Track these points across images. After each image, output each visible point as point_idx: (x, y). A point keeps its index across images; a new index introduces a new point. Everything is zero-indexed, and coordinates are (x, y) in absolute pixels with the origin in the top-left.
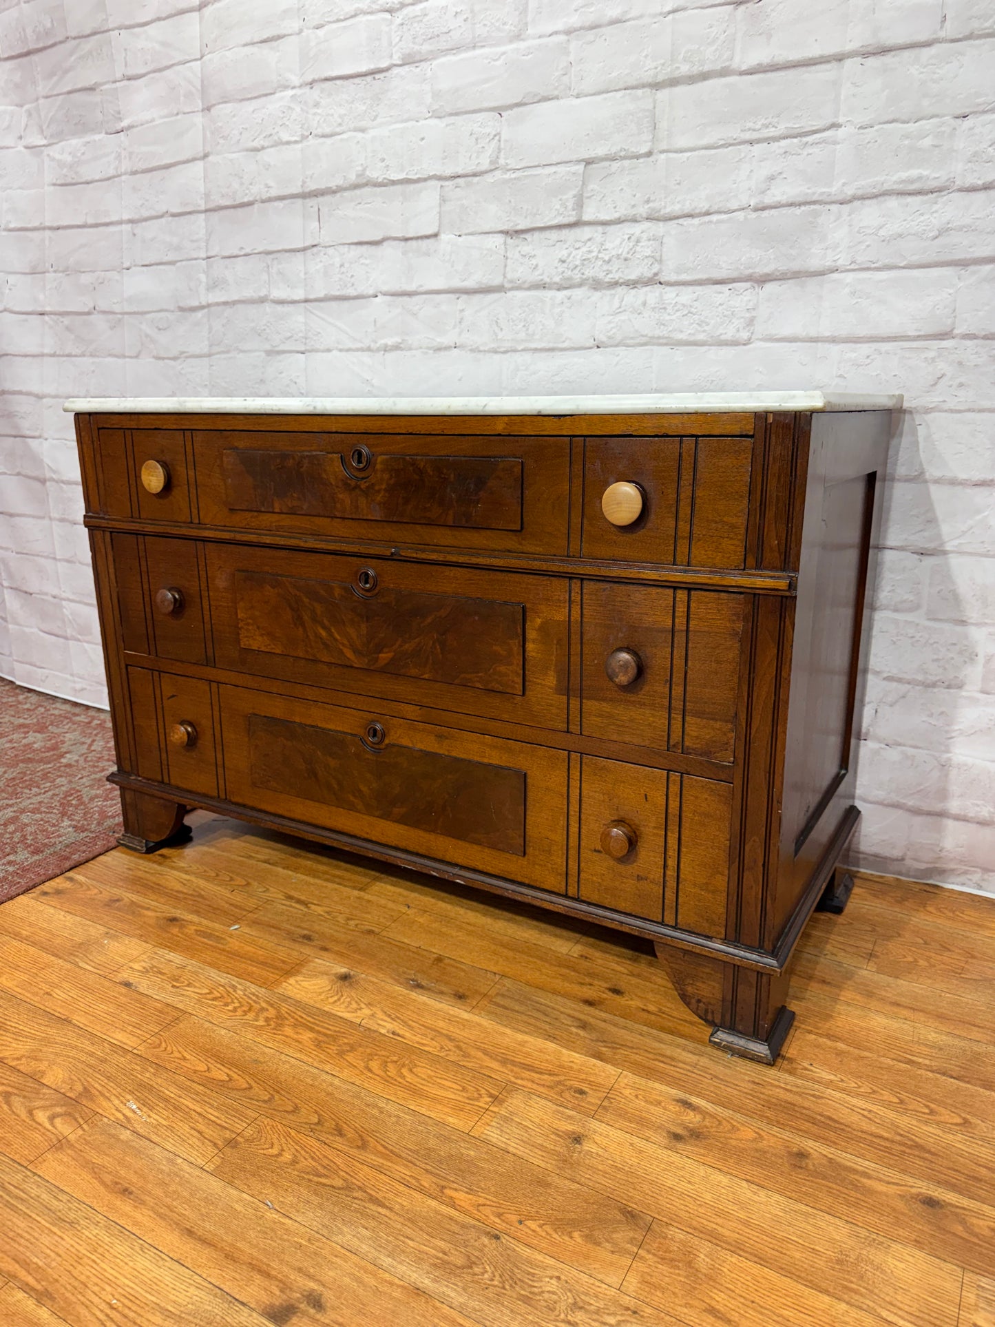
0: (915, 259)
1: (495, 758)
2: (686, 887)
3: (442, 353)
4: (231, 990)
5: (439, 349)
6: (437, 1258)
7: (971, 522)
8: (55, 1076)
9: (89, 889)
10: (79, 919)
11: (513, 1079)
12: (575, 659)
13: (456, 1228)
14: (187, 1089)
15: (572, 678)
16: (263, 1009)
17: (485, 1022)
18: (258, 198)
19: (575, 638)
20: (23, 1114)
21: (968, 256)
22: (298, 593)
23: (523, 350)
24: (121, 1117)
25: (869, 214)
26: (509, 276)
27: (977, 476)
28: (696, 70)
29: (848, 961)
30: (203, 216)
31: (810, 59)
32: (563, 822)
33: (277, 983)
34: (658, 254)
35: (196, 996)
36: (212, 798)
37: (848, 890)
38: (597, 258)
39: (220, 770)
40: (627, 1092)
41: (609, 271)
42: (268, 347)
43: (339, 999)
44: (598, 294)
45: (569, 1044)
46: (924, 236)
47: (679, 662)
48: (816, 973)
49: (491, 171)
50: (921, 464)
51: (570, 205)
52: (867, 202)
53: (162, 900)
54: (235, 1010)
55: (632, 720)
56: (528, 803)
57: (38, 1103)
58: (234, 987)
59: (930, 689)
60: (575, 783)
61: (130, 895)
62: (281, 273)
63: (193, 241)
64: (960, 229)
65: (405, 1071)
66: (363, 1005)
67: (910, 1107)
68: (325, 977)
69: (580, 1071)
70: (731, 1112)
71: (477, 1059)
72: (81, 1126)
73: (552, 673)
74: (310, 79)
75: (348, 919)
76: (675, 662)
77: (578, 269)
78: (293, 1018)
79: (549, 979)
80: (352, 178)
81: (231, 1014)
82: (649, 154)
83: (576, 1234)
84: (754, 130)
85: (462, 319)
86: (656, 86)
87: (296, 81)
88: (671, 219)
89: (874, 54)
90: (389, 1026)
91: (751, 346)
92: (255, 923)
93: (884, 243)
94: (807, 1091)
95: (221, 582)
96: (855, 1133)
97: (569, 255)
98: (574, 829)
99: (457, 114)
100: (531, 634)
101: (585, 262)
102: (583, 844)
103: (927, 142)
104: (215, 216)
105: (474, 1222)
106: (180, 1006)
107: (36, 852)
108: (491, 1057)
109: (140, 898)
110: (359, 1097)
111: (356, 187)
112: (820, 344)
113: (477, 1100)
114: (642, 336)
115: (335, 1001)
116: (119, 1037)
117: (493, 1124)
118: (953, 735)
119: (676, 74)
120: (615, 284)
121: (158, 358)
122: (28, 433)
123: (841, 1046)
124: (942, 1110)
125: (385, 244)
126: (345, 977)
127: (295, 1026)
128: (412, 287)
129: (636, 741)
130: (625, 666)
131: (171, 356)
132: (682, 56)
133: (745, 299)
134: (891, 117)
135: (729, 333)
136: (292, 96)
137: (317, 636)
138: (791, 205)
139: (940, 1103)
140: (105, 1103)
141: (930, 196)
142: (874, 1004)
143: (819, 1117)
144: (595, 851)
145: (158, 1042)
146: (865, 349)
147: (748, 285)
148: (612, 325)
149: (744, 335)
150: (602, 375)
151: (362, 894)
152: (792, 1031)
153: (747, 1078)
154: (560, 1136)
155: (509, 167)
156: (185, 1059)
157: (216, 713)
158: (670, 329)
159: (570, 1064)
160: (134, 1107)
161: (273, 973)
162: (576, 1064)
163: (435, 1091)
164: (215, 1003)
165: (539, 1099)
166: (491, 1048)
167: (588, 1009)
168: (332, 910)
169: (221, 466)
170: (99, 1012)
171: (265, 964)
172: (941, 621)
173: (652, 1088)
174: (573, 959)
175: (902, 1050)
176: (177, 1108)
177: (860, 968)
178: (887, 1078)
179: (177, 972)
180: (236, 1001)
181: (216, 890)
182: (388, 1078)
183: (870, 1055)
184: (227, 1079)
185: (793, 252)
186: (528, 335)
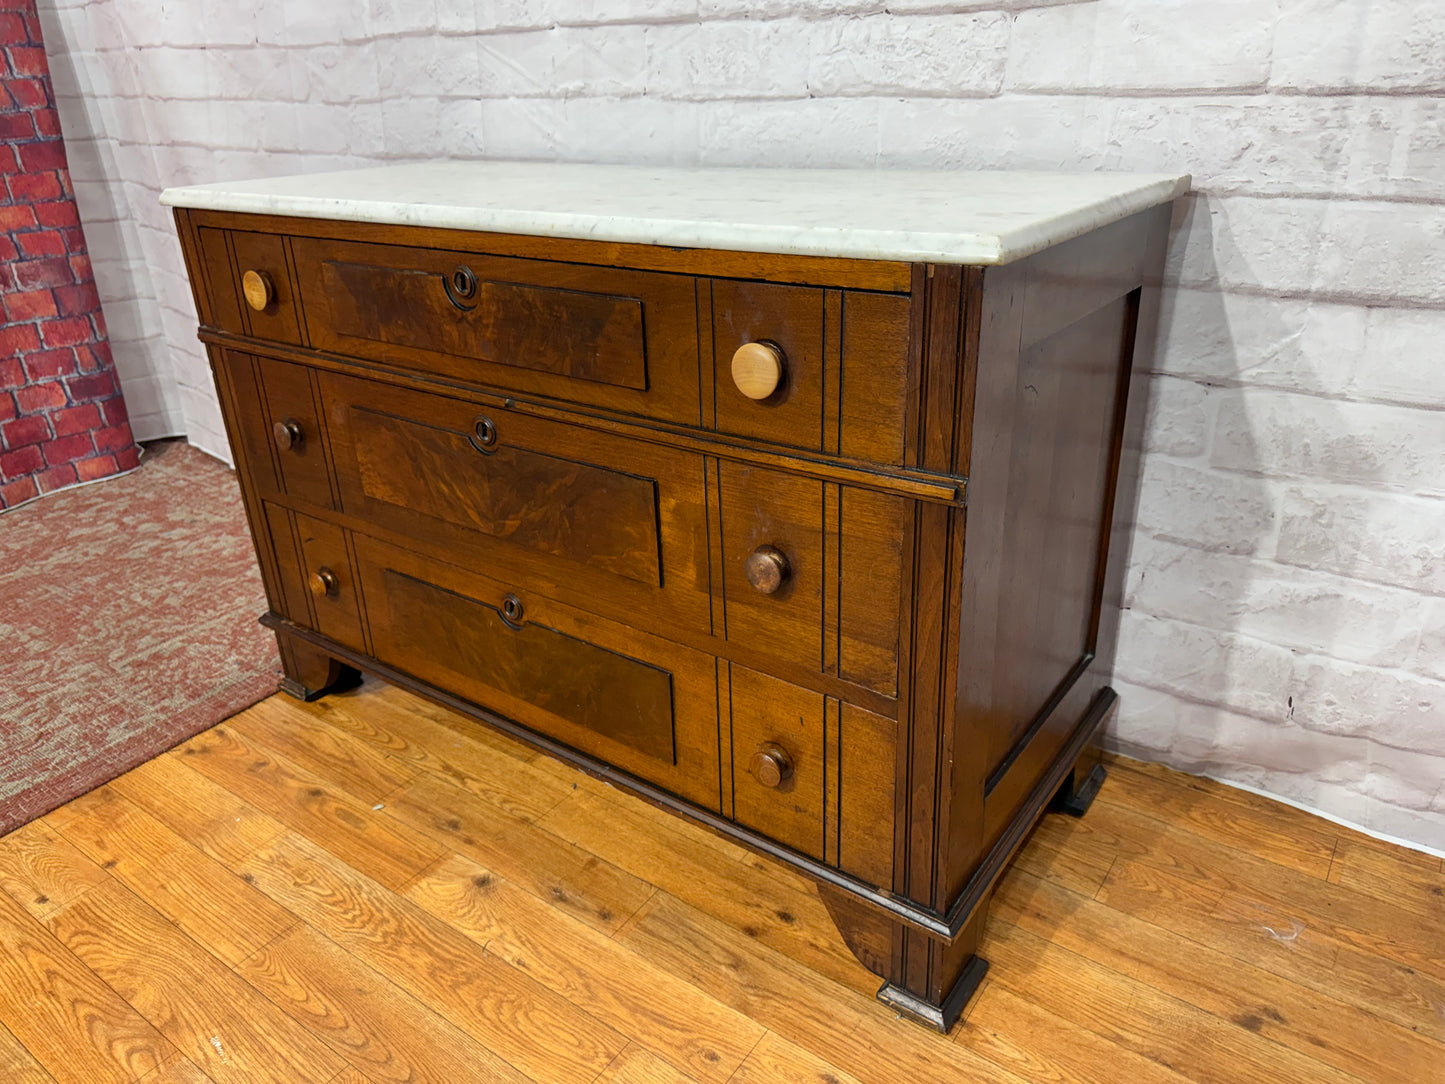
1: (637, 652)
2: (848, 828)
3: (630, 101)
4: (355, 892)
5: (626, 96)
7: (1276, 346)
8: (145, 999)
9: (237, 747)
10: (216, 787)
11: (639, 1034)
12: (715, 552)
14: (277, 1024)
15: (713, 574)
16: (385, 921)
17: (625, 952)
19: (714, 527)
20: (102, 1044)
22: (415, 439)
23: (722, 99)
24: (202, 1057)
27: (1287, 285)
29: (1073, 884)
32: (713, 734)
33: (406, 885)
35: (315, 897)
36: (360, 653)
37: (1096, 786)
39: (365, 627)
40: (765, 1060)
42: (442, 91)
43: (469, 912)
44: (811, 26)
45: (713, 988)
47: (831, 572)
48: (1032, 902)
50: (1214, 266)
53: (310, 766)
54: (353, 920)
55: (783, 632)
56: (676, 707)
57: (122, 1032)
58: (360, 888)
59: (1211, 554)
60: (724, 694)
61: (277, 758)
65: (520, 1016)
66: (493, 922)
68: (462, 880)
69: (718, 1027)
71: (605, 1003)
72: (157, 1066)
73: (691, 565)
75: (505, 801)
76: (827, 570)
78: (413, 934)
79: (711, 896)
81: (348, 925)
85: (651, 57)
90: (516, 952)
91: (1000, 99)
92: (403, 801)
94: (981, 1074)
95: (338, 417)
98: (726, 744)
100: (666, 517)
102: (736, 762)
106: (297, 911)
107: (193, 695)
108: (621, 1001)
109: (288, 763)
110: (460, 1047)
112: (1088, 98)
113: (591, 1060)
114: (865, 82)
115: (464, 915)
116: (226, 951)
118: (1238, 610)
120: (831, 13)
121: (327, 103)
123: (1038, 1010)
126: (482, 882)
127: (414, 945)
128: (592, 16)
129: (787, 656)
130: (766, 572)
131: (341, 100)
133: (994, 34)
135: (973, 82)
137: (439, 491)
140: (189, 1038)
142: (1093, 951)
144: (748, 771)
145: (262, 958)
146: (1147, 105)
147: (997, 14)
148: (829, 68)
149: (992, 84)
150: (818, 133)
151: (528, 766)
152: (982, 984)
153: (912, 1049)
156: (285, 983)
157: (353, 563)
158: (900, 74)
159: (709, 1017)
160: (218, 1044)
161: (405, 871)
162: (716, 1016)
163: (546, 1044)
164: (334, 909)
165: (661, 1063)
166: (624, 989)
167: (747, 940)
168: (488, 787)
169: (322, 281)
170: (209, 914)
171: (399, 858)
172: (1228, 470)
173: (796, 1057)
174: (745, 869)
175: (1112, 1021)
176: (263, 1049)
177: (1087, 898)
178: (1082, 1059)
179: (304, 865)
180: (357, 907)
181: (371, 756)
182: (499, 1024)
183: (1069, 1025)
184: (325, 1014)
186: (728, 79)
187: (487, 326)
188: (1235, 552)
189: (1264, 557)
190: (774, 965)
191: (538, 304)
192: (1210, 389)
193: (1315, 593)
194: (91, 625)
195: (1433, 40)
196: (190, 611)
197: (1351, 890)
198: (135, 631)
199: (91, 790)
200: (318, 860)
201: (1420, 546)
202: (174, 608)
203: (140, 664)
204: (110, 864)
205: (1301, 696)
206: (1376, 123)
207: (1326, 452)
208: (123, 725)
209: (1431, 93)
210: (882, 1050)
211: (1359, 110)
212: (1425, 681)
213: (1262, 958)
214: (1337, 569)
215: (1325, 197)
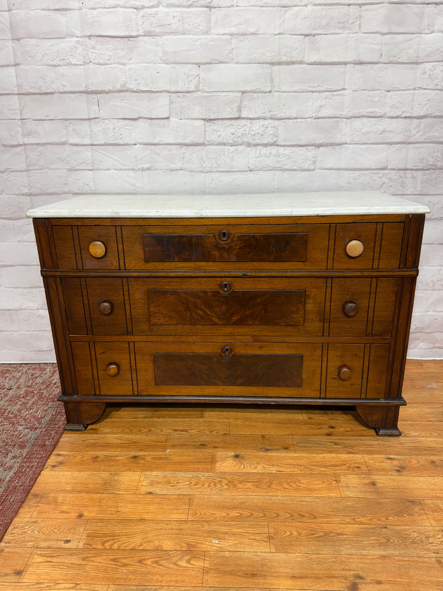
0: (373, 141)
1: (288, 351)
2: (371, 384)
3: (174, 172)
4: (198, 478)
5: (172, 170)
6: (377, 543)
8: (168, 545)
9: (75, 457)
10: (88, 472)
11: (335, 472)
12: (327, 308)
13: (371, 531)
14: (229, 525)
15: (326, 316)
16: (220, 481)
17: (305, 455)
18: (57, 91)
20: (173, 566)
21: (392, 141)
22: (187, 296)
23: (215, 172)
24: (217, 548)
25: (357, 123)
26: (207, 139)
28: (289, 60)
30: (17, 97)
31: (335, 62)
32: (319, 371)
33: (213, 468)
34: (276, 133)
35: (185, 487)
36: (129, 396)
38: (249, 133)
39: (135, 382)
40: (370, 462)
41: (254, 140)
42: (69, 167)
44: (249, 149)
45: (338, 452)
46: (377, 133)
47: (372, 304)
49: (195, 91)
51: (235, 110)
52: (356, 119)
55: (351, 327)
56: (303, 366)
57: (174, 559)
60: (325, 355)
61: (100, 453)
62: (75, 130)
63: (10, 110)
64: (389, 131)
65: (298, 484)
66: (256, 465)
68: (229, 459)
69: (351, 460)
70: (403, 456)
71: (316, 469)
72: (204, 559)
73: (316, 315)
74: (88, 34)
75: (211, 432)
76: (370, 304)
77: (240, 138)
78: (236, 480)
79: (308, 431)
80: (118, 87)
81: (210, 488)
82: (270, 92)
83: (405, 515)
84: (313, 87)
85: (184, 157)
86: (273, 64)
87: (78, 33)
88: (281, 119)
89: (358, 64)
90: (274, 469)
91: (315, 171)
92: (174, 446)
93: (363, 135)
94: (415, 441)
95: (139, 295)
97: (236, 132)
98: (324, 372)
99: (176, 63)
100: (309, 301)
101: (244, 135)
102: (328, 377)
103: (376, 99)
104: (27, 98)
105: (375, 526)
106: (185, 493)
108: (319, 467)
109: (107, 453)
110: (294, 500)
111: (120, 91)
112: (341, 171)
113: (331, 484)
114: (270, 166)
115: (244, 467)
116: (175, 517)
117: (345, 490)
119: (281, 60)
120: (257, 145)
123: (409, 422)
125: (140, 120)
126: (237, 456)
127: (240, 483)
128: (156, 141)
129: (353, 335)
130: (354, 309)
132: (283, 53)
133: (312, 153)
134: (364, 88)
135: (306, 166)
136: (77, 41)
137: (198, 314)
138: (329, 118)
140: (203, 546)
141: (378, 119)
144: (333, 378)
145: (194, 512)
146: (358, 173)
147: (313, 147)
148: (257, 162)
149: (312, 167)
150: (253, 182)
151: (203, 419)
153: (396, 443)
154: (367, 485)
155: (205, 91)
156: (213, 514)
157: (133, 356)
158: (282, 164)
159: (345, 459)
160: (217, 542)
161: (207, 465)
162: (347, 458)
163: (315, 487)
164: (198, 486)
165: (349, 475)
166: (317, 463)
167: (331, 437)
168: (199, 430)
169: (140, 242)
170: (153, 510)
173: (377, 458)
174: (307, 420)
175: (424, 418)
176: (235, 534)
178: (429, 428)
179: (166, 480)
180: (205, 482)
181: (139, 438)
182: (296, 489)
183: (419, 423)
184: (240, 514)
185: (330, 136)
186: (217, 165)
187: (235, 249)
190: (344, 440)
195: (424, 158)
199: (26, 497)
200: (169, 476)
204: (80, 516)
206: (413, 177)
209: (424, 170)
210: (392, 447)
211: (409, 174)
212: (435, 313)
213: (434, 392)
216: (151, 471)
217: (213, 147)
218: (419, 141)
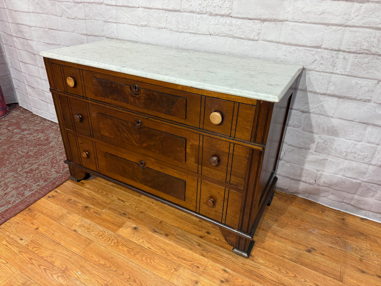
0: (313, 21)
1: (177, 176)
2: (228, 216)
3: (160, 30)
5: (159, 28)
7: (319, 105)
8: (58, 263)
9: (62, 195)
10: (60, 207)
11: (180, 263)
12: (200, 155)
14: (94, 267)
15: (199, 160)
16: (113, 240)
17: (173, 244)
19: (200, 150)
20: (50, 275)
21: (329, 22)
22: (118, 123)
23: (186, 32)
24: (77, 277)
25: (300, 3)
26: (182, 7)
27: (322, 92)
29: (270, 222)
32: (195, 195)
33: (116, 230)
34: (231, 7)
35: (94, 234)
36: (95, 172)
37: (272, 198)
38: (211, 5)
39: (97, 165)
40: (210, 267)
41: (215, 11)
42: (104, 20)
43: (134, 236)
44: (211, 17)
45: (195, 251)
46: (316, 13)
47: (230, 162)
48: (262, 227)
50: (306, 86)
53: (83, 200)
54: (105, 240)
55: (216, 173)
56: (186, 188)
57: (54, 272)
58: (105, 232)
59: (300, 149)
60: (199, 186)
61: (74, 198)
64: (328, 13)
65: (152, 261)
66: (140, 238)
67: (282, 271)
68: (130, 228)
69: (198, 260)
70: (236, 273)
71: (171, 256)
72: (66, 280)
73: (193, 157)
75: (136, 207)
76: (229, 161)
77: (205, 8)
78: (121, 243)
79: (191, 229)
81: (104, 241)
85: (167, 19)
91: (258, 42)
92: (110, 209)
93: (304, 14)
94: (256, 266)
95: (94, 115)
96: (267, 280)
97: (202, 3)
98: (198, 197)
100: (188, 147)
101: (207, 6)
102: (201, 201)
106: (90, 238)
107: (45, 181)
108: (175, 256)
109: (77, 199)
110: (140, 270)
112: (280, 44)
113: (171, 270)
114: (224, 33)
115: (133, 237)
116: (74, 249)
117: (175, 278)
120: (216, 15)
121: (68, 18)
122: (28, 38)
123: (266, 251)
124: (290, 272)
126: (135, 228)
127: (122, 245)
128: (151, 6)
129: (217, 179)
130: (215, 162)
131: (72, 18)
133: (258, 26)
135: (252, 37)
137: (124, 135)
139: (290, 270)
140: (72, 272)
142: (276, 237)
143: (258, 275)
144: (204, 203)
145: (85, 251)
146: (294, 48)
147: (259, 21)
148: (215, 28)
149: (256, 38)
150: (211, 44)
151: (140, 198)
152: (254, 246)
153: (241, 262)
154: (192, 282)
156: (93, 257)
157: (95, 150)
158: (233, 32)
159: (196, 258)
160: (80, 273)
161: (115, 227)
162: (197, 258)
163: (160, 267)
164: (100, 237)
165: (187, 270)
166: (175, 253)
167: (201, 239)
168: (131, 204)
169: (92, 82)
170: (68, 241)
171: (113, 223)
172: (306, 131)
173: (217, 266)
174: (197, 222)
175: (281, 253)
176: (91, 274)
177: (273, 225)
178: (276, 262)
179: (89, 226)
180: (105, 237)
181: (98, 196)
182: (148, 263)
183: (273, 254)
184: (105, 264)
185: (274, 12)
186: (188, 27)
187: (142, 99)
188: (306, 149)
189: (312, 150)
190: (208, 245)
191: (157, 96)
192: (304, 113)
193: (323, 159)
194: (9, 161)
195: (358, 42)
196: (37, 157)
197: (326, 220)
198: (23, 162)
199: (25, 209)
200: (92, 225)
201: (346, 150)
202: (32, 155)
203: (27, 172)
204: (37, 229)
205: (318, 180)
206: (344, 58)
207: (328, 129)
208: (28, 190)
209: (357, 53)
210: (235, 263)
211: (341, 55)
212: (344, 178)
213: (310, 237)
214: (328, 154)
215: (332, 73)
216: (87, 218)
217: (186, 14)
218: (356, 24)
